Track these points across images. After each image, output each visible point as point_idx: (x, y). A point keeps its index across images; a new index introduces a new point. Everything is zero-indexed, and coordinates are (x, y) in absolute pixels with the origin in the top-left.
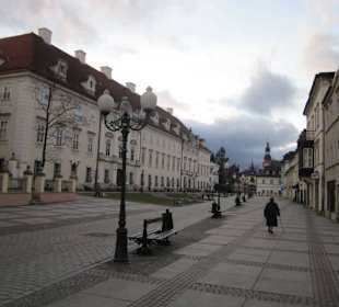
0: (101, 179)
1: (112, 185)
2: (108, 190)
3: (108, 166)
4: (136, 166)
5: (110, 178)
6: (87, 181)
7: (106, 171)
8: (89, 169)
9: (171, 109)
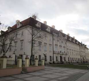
0: (55, 60)
1: (59, 61)
2: (58, 63)
3: (57, 55)
4: (66, 55)
5: (58, 59)
6: (50, 61)
7: (57, 57)
8: (50, 57)
9: (74, 37)
